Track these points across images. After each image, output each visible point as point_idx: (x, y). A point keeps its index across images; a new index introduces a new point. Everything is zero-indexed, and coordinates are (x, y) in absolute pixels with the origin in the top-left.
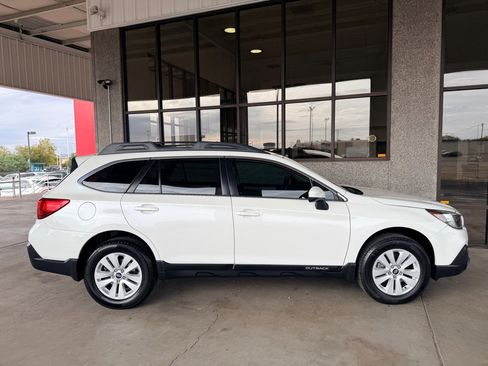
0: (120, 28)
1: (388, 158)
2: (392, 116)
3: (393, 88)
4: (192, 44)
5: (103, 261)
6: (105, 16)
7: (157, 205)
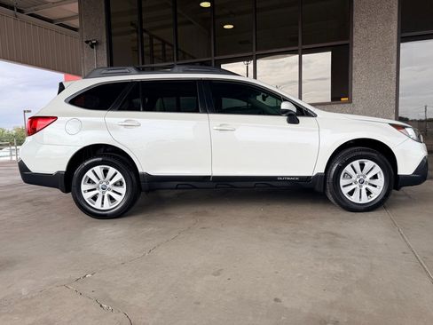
1: (350, 101)
2: (354, 62)
3: (355, 36)
5: (89, 174)
7: (139, 120)
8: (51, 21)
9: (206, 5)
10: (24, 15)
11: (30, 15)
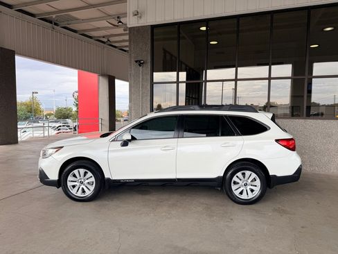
0: (151, 26)
4: (176, 36)
6: (140, 17)
8: (75, 31)
11: (64, 27)
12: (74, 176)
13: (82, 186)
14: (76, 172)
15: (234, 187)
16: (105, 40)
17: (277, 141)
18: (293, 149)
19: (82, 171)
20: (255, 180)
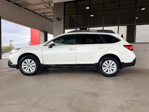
8: (29, 10)
9: (88, 8)
10: (22, 8)
11: (24, 8)
12: (25, 63)
13: (29, 68)
14: (26, 60)
15: (103, 68)
16: (43, 15)
17: (125, 46)
18: (132, 50)
19: (29, 60)
20: (113, 65)
